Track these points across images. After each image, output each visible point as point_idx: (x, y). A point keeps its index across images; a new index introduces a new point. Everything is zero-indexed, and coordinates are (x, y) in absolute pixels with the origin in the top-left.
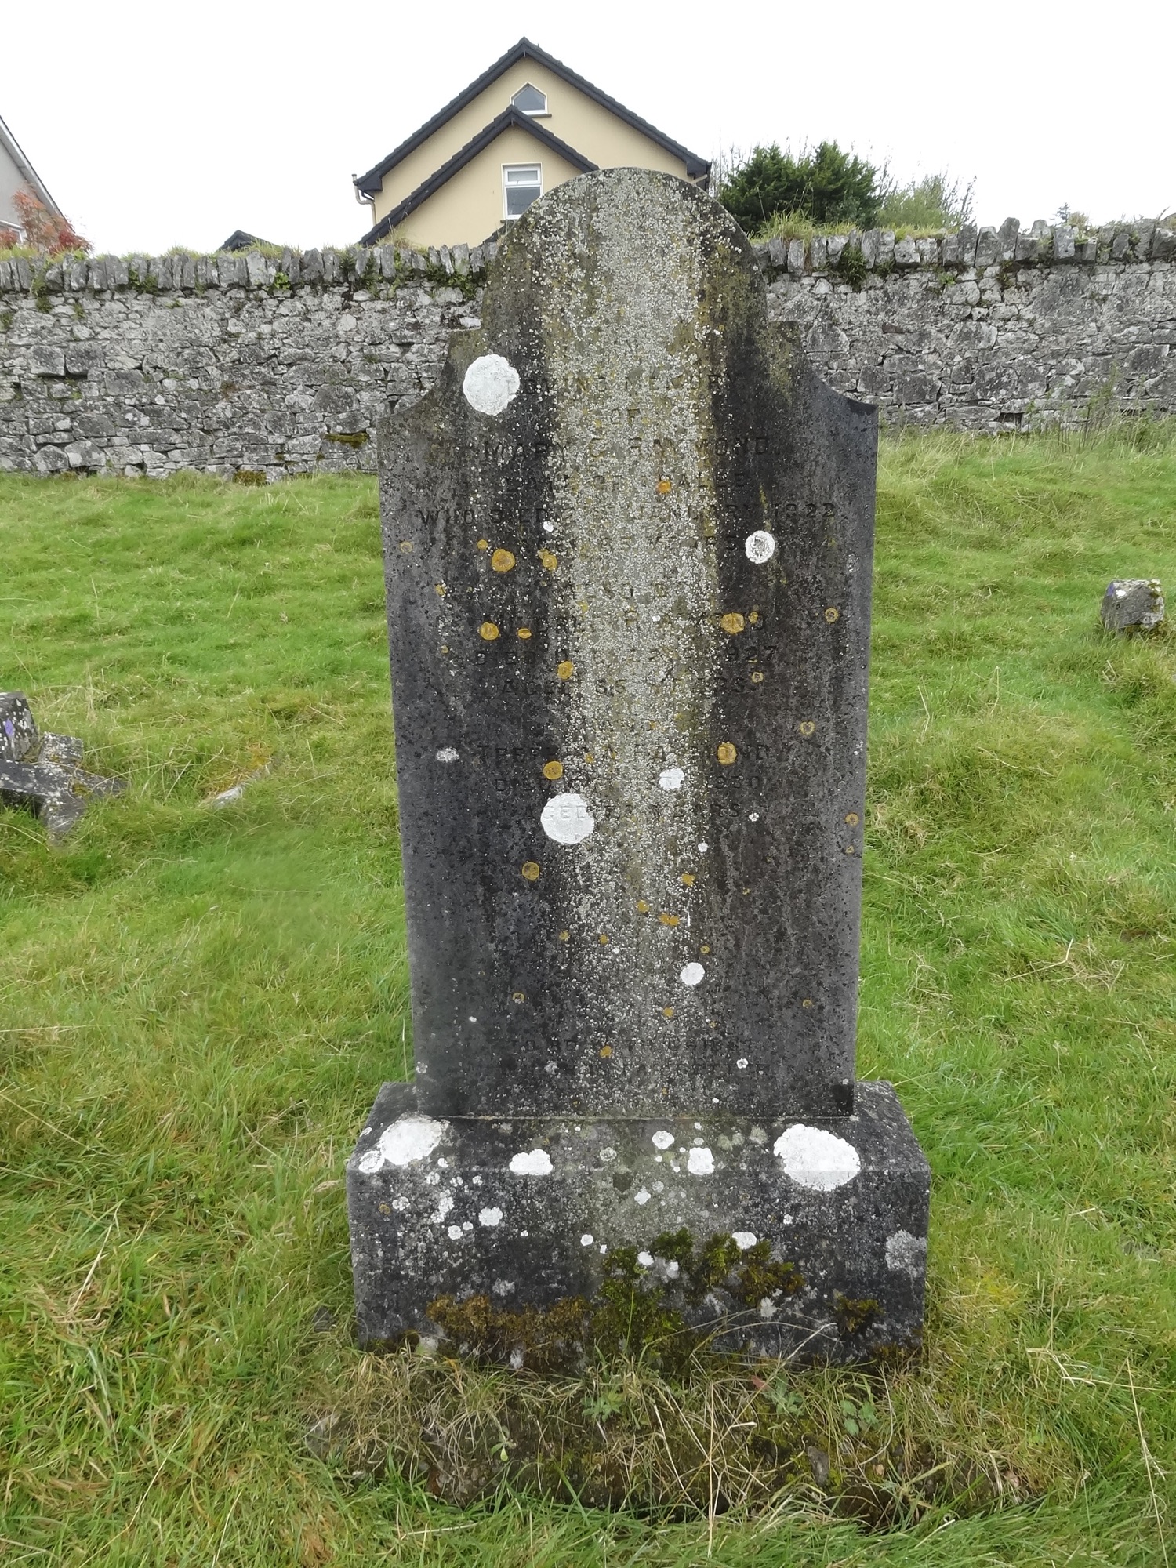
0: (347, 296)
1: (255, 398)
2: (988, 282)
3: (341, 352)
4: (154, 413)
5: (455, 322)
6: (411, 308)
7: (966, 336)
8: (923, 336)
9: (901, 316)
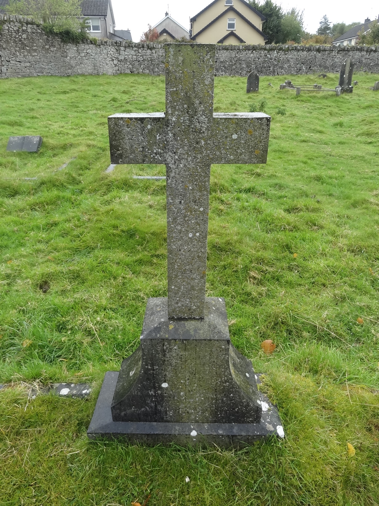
0: (252, 51)
1: (238, 66)
2: (336, 53)
3: (250, 59)
4: (225, 67)
5: (266, 56)
6: (261, 53)
7: (333, 60)
8: (327, 60)
9: (324, 57)
